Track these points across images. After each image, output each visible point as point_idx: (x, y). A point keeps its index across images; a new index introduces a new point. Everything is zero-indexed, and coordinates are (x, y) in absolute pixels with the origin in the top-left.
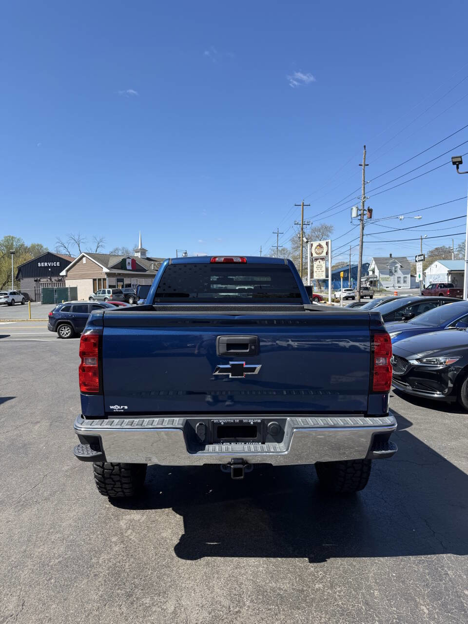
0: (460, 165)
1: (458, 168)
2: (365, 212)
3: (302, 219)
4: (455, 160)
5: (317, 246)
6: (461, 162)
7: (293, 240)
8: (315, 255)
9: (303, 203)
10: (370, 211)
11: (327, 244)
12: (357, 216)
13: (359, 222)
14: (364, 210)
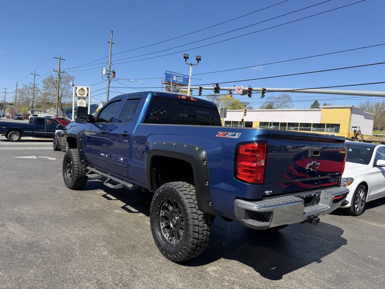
0: (187, 59)
1: (186, 60)
2: (111, 73)
3: (59, 69)
4: (185, 56)
5: (81, 89)
6: (188, 58)
7: (44, 82)
8: (78, 95)
9: (60, 57)
10: (114, 73)
11: (88, 89)
12: (106, 74)
13: (107, 78)
14: (110, 71)
